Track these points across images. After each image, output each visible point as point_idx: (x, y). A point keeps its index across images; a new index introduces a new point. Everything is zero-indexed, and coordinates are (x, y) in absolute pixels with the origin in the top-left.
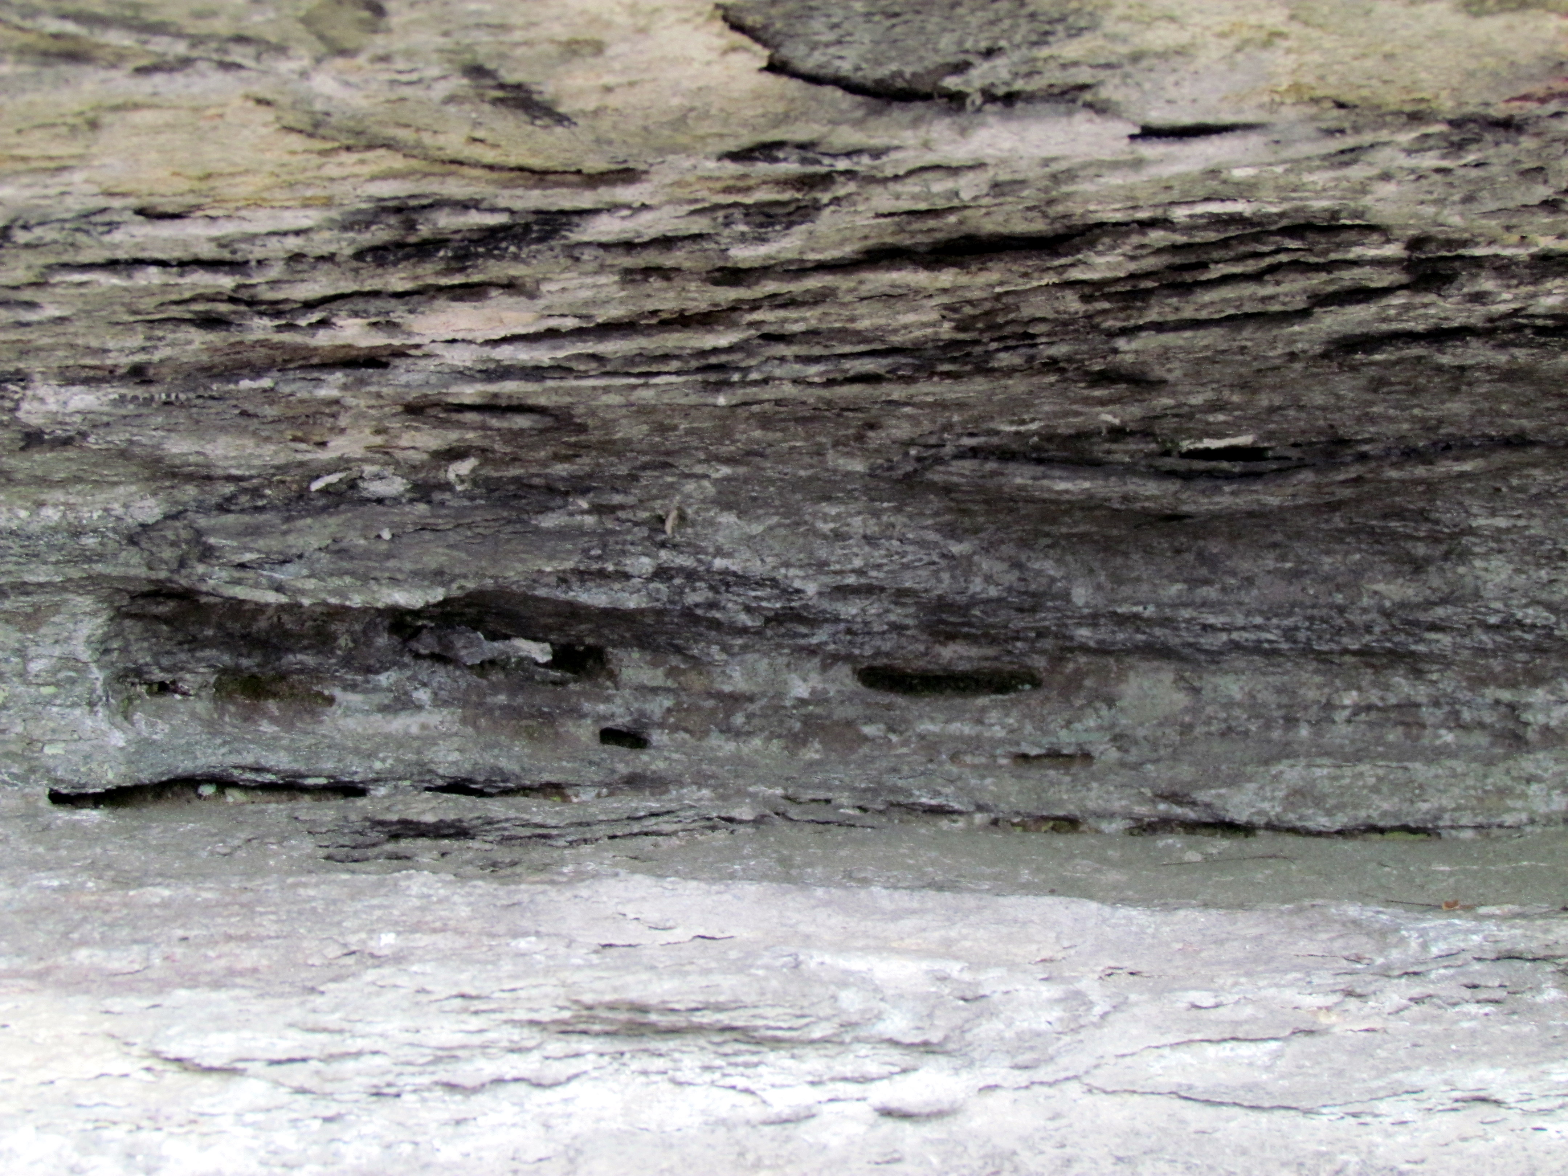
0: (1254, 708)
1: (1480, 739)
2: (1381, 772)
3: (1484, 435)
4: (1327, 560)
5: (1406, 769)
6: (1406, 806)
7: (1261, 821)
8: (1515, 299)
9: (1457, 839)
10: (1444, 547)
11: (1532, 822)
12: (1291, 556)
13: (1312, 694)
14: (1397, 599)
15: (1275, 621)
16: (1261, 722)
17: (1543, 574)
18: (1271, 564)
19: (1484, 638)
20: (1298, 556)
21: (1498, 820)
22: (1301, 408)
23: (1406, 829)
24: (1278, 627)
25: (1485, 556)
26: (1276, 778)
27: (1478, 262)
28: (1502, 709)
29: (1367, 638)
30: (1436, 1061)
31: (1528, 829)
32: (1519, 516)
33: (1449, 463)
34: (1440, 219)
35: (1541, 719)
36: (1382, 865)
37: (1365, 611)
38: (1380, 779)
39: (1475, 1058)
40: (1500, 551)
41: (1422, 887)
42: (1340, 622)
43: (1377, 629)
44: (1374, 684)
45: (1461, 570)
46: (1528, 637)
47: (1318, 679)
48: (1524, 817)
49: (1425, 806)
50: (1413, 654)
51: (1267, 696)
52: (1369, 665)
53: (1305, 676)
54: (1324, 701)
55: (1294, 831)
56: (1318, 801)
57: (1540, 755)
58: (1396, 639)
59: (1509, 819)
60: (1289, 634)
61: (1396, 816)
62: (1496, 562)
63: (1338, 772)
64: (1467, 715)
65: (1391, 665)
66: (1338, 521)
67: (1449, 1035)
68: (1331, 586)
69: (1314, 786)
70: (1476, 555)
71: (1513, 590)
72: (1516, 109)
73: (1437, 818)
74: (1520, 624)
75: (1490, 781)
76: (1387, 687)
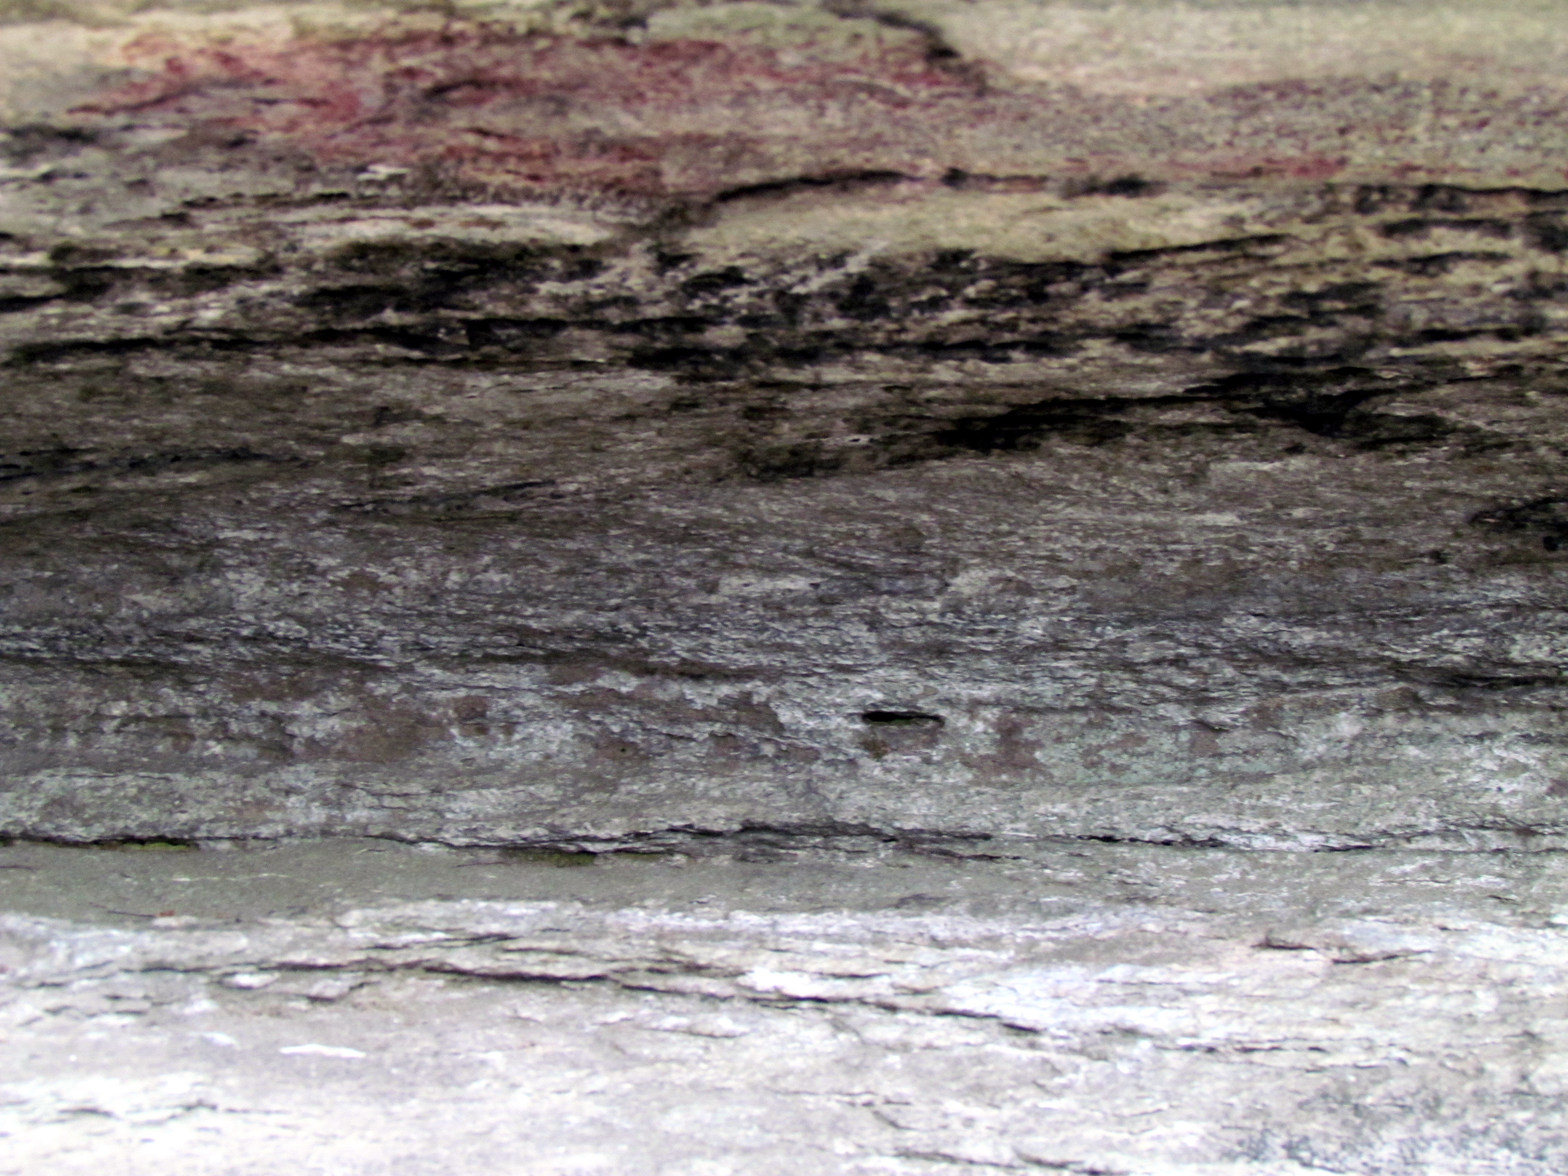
0: (21, 717)
1: (248, 751)
2: (143, 783)
3: (211, 448)
4: (86, 569)
5: (167, 780)
6: (165, 817)
7: (17, 830)
8: (173, 312)
9: (214, 850)
10: (196, 559)
11: (289, 833)
12: (49, 565)
13: (80, 704)
14: (155, 609)
15: (34, 630)
16: (29, 731)
17: (295, 587)
18: (30, 573)
19: (242, 649)
20: (55, 565)
21: (253, 832)
22: (19, 416)
23: (161, 839)
24: (38, 636)
25: (237, 568)
26: (36, 787)
27: (126, 273)
28: (269, 721)
29: (128, 649)
30: (52, 1072)
31: (286, 841)
32: (264, 529)
33: (171, 474)
34: (60, 229)
35: (306, 731)
36: (124, 875)
37: (123, 621)
38: (142, 790)
39: (91, 1068)
40: (252, 564)
41: (159, 898)
42: (99, 632)
43: (136, 640)
44: (143, 695)
45: (216, 582)
46: (284, 649)
47: (85, 689)
48: (281, 829)
49: (183, 817)
50: (176, 665)
51: (33, 705)
52: (137, 676)
53: (73, 686)
54: (92, 710)
55: (49, 840)
56: (77, 811)
57: (301, 767)
58: (157, 650)
59: (265, 831)
60: (50, 642)
61: (154, 827)
62: (249, 574)
63: (100, 782)
64: (234, 727)
65: (158, 676)
66: (90, 531)
67: (71, 1048)
68: (90, 595)
69: (74, 797)
70: (229, 567)
71: (264, 603)
72: (79, 120)
73: (194, 829)
74: (272, 636)
75: (249, 792)
76: (156, 698)
